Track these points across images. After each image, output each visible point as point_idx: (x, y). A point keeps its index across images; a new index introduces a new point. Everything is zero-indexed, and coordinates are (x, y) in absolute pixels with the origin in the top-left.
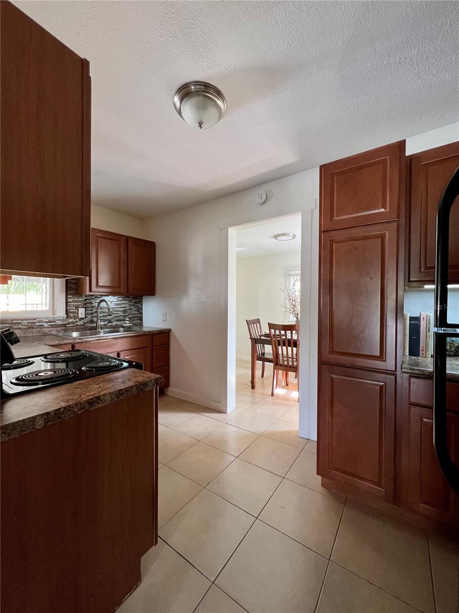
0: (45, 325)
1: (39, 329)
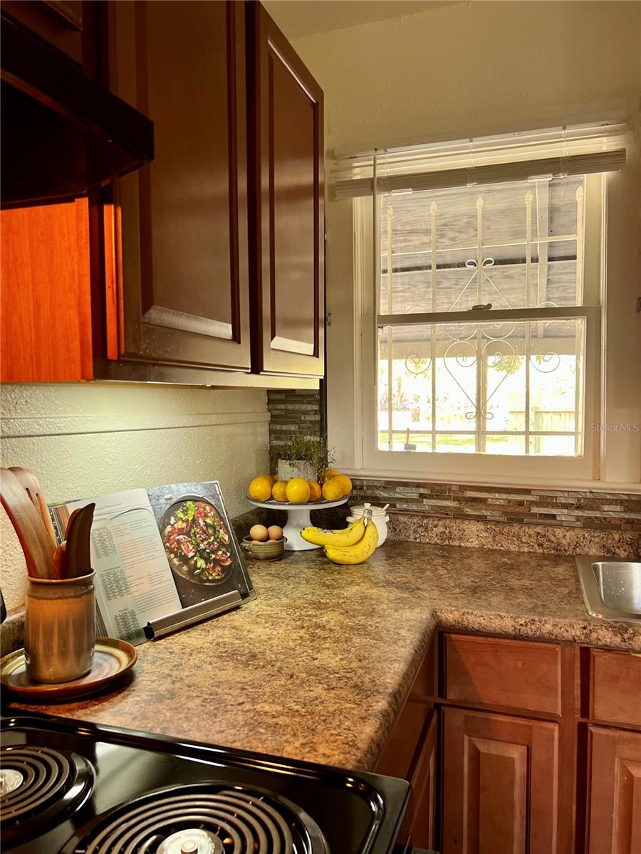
0: (562, 515)
1: (539, 529)
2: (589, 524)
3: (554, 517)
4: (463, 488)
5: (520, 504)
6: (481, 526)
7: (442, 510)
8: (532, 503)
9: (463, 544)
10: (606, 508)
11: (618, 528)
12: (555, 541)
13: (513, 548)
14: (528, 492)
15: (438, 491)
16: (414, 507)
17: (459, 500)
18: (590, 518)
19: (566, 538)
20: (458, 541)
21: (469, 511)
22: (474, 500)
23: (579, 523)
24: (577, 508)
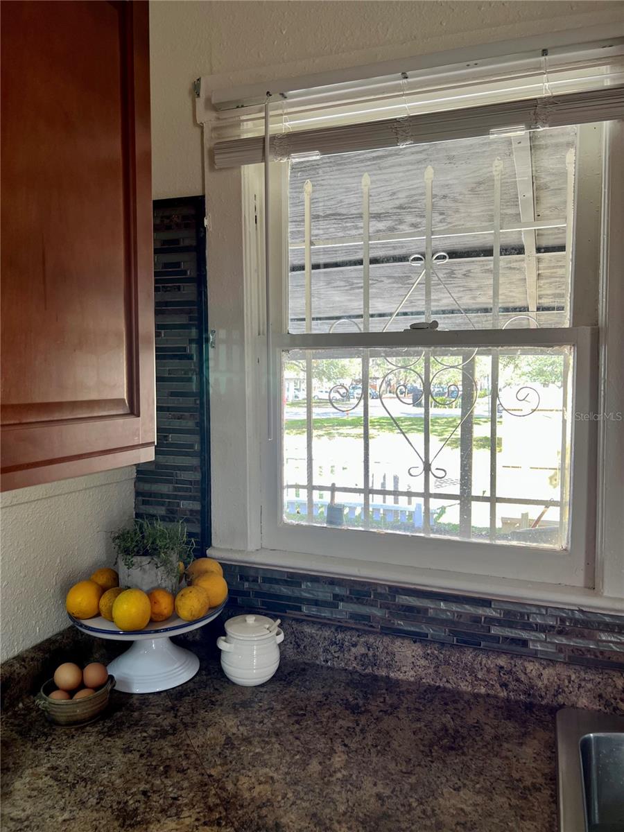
0: (538, 642)
1: (502, 661)
2: (578, 659)
3: (524, 643)
4: (394, 591)
6: (417, 649)
7: (364, 620)
8: (490, 620)
9: (392, 675)
12: (526, 682)
13: (463, 686)
14: (485, 602)
15: (360, 591)
16: (326, 613)
17: (388, 608)
18: (578, 649)
19: (542, 678)
20: (385, 670)
21: (401, 624)
22: (410, 609)
23: (562, 655)
24: (560, 633)
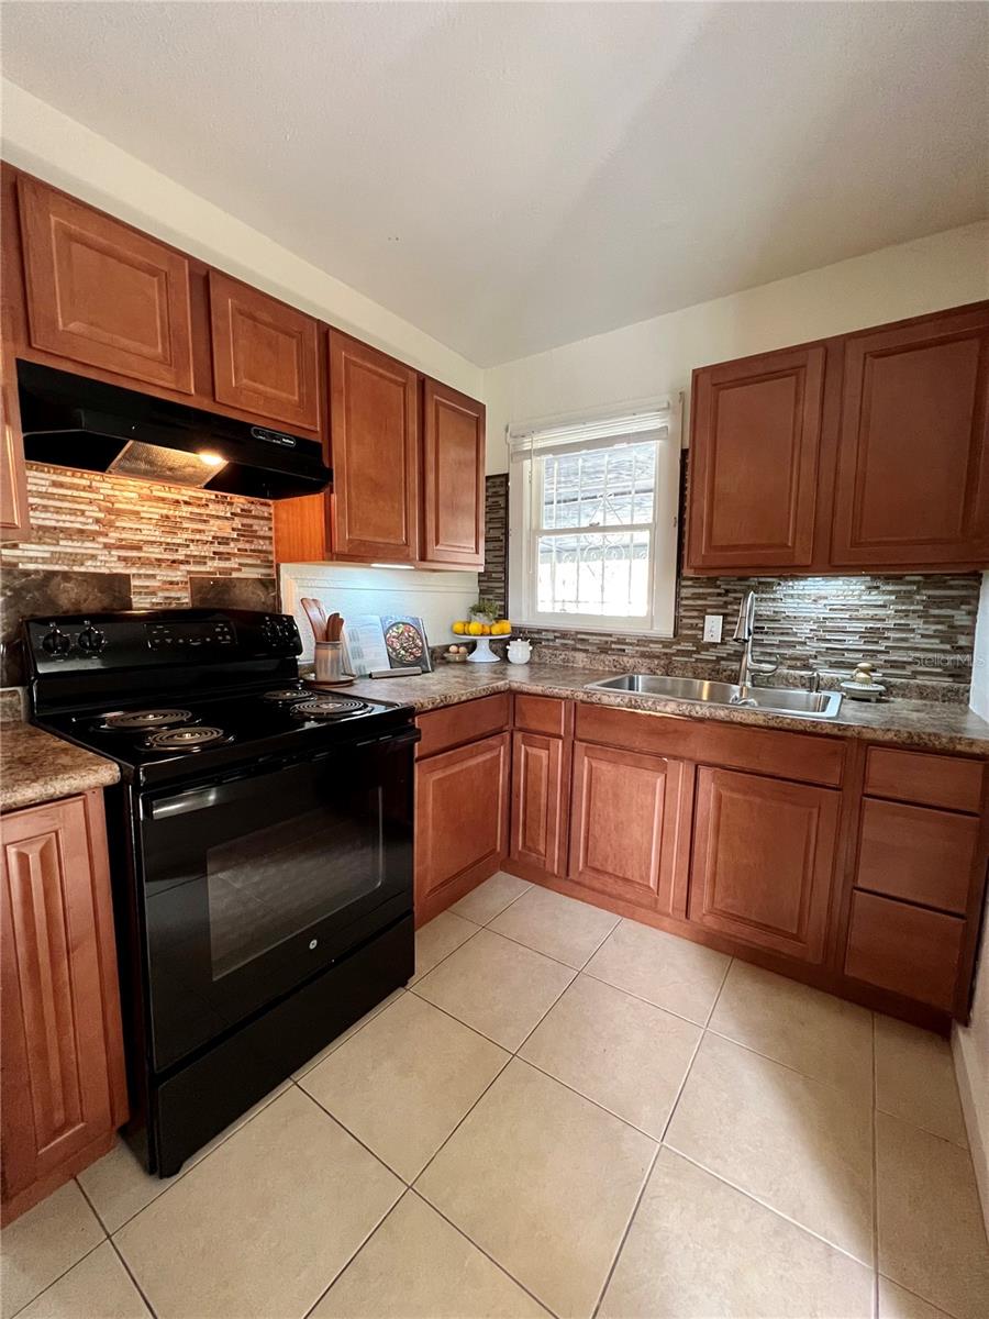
0: (628, 650)
1: (615, 657)
2: (643, 655)
3: (624, 650)
4: (578, 633)
5: (607, 642)
6: (584, 655)
7: (565, 645)
8: (612, 642)
10: (651, 645)
11: (658, 657)
12: (623, 664)
13: (601, 668)
14: (610, 635)
15: (564, 635)
16: (551, 644)
17: (574, 640)
18: (643, 651)
19: (628, 662)
20: (572, 664)
21: (579, 646)
22: (583, 640)
23: (637, 654)
24: (637, 645)
